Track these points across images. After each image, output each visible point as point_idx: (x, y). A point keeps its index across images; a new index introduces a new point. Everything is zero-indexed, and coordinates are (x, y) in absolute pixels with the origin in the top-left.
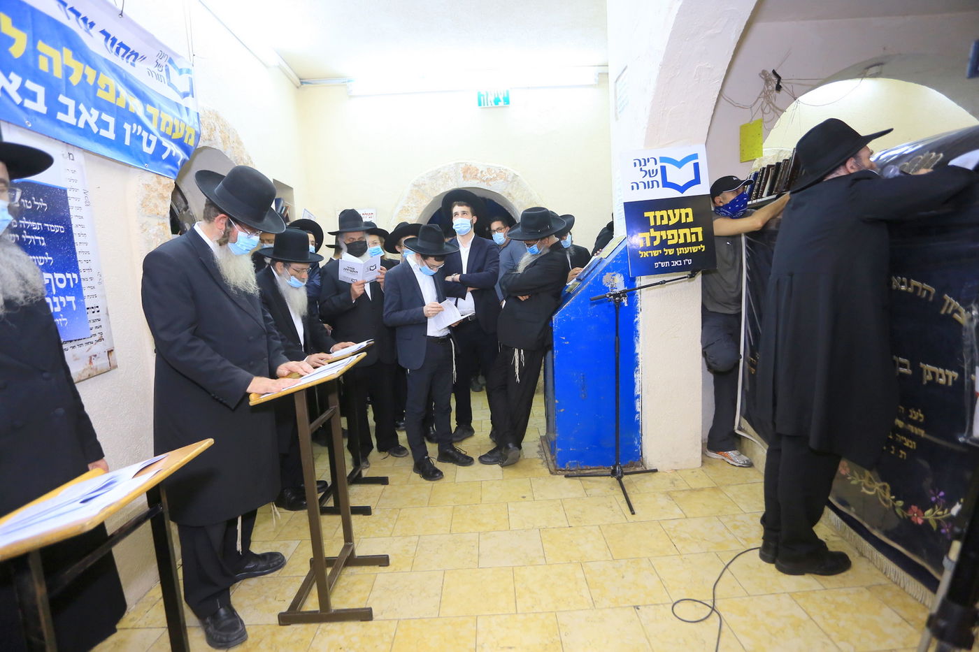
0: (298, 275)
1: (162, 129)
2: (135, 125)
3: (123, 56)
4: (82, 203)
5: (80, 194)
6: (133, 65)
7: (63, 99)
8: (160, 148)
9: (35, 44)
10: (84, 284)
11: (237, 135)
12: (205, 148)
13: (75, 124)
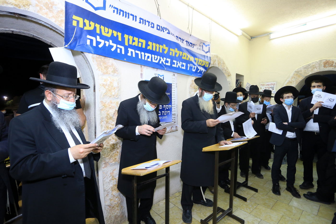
0: (233, 107)
1: (199, 64)
2: (191, 64)
3: (191, 46)
4: (175, 87)
5: (175, 85)
6: (193, 47)
7: (174, 61)
8: (197, 69)
9: (170, 49)
10: (173, 108)
11: (224, 61)
12: (212, 67)
13: (176, 67)
